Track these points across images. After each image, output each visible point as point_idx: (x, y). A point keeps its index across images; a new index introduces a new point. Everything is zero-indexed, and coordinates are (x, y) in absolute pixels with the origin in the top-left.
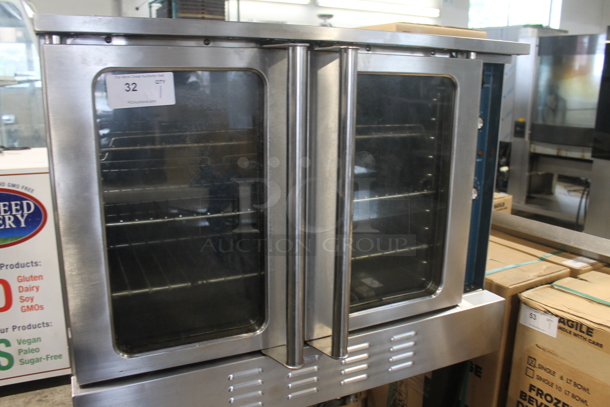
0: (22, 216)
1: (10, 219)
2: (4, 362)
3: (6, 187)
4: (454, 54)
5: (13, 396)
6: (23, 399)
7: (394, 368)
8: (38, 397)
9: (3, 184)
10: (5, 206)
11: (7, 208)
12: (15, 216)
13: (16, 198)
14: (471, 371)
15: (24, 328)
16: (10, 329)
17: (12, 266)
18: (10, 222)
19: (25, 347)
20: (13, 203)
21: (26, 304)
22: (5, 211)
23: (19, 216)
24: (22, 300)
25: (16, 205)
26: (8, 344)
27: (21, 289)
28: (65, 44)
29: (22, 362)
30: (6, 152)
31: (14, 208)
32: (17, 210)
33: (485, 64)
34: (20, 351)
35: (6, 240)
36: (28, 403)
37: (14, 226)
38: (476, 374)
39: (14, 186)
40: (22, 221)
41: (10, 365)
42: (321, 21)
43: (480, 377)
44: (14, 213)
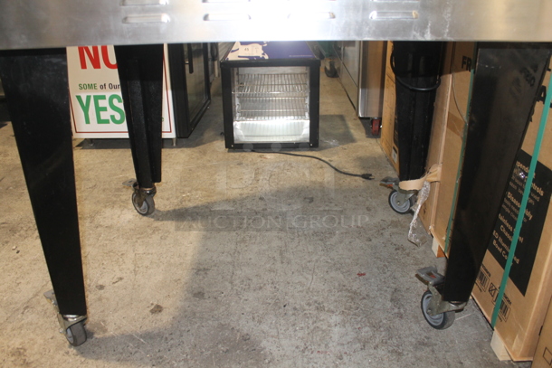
2: (117, 116)
41: (122, 120)
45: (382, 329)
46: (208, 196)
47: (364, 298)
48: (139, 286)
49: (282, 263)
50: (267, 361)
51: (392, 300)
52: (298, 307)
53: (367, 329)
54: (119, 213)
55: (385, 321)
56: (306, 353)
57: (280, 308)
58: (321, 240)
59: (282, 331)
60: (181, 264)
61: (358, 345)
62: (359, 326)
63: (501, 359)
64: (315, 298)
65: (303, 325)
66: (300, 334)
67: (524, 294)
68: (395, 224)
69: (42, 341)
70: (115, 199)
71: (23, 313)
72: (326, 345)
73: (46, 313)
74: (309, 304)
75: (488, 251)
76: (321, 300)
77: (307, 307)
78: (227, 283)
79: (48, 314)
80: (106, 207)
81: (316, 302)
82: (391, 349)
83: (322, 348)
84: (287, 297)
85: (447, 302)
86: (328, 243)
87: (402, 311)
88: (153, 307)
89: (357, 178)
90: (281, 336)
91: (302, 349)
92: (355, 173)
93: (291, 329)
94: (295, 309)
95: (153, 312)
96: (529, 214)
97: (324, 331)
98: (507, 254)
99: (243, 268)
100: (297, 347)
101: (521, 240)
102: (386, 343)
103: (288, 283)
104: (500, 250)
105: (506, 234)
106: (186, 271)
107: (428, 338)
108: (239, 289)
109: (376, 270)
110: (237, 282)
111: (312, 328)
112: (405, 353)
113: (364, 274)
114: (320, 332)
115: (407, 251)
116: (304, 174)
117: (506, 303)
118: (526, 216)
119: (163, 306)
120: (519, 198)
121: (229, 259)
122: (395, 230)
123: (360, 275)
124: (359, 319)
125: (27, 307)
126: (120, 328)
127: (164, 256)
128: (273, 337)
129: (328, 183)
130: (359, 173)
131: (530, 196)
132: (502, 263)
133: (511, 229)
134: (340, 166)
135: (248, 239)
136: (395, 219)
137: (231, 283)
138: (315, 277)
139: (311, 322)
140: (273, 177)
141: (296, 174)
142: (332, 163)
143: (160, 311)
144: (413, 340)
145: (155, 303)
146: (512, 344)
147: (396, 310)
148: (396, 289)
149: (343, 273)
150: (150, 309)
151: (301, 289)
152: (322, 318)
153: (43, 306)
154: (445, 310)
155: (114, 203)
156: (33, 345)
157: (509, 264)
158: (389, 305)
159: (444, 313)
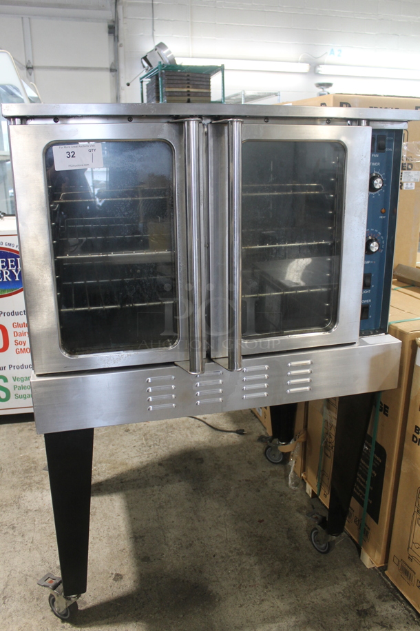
0: (17, 271)
1: (6, 273)
2: (3, 394)
3: (4, 246)
4: (349, 122)
5: (10, 424)
6: (17, 428)
7: (293, 390)
8: (30, 427)
9: (2, 243)
10: (2, 262)
11: (4, 264)
12: (11, 271)
13: (11, 256)
14: (381, 410)
15: (18, 367)
16: (7, 368)
17: (8, 314)
18: (7, 276)
19: (19, 384)
20: (9, 260)
21: (19, 347)
22: (3, 267)
23: (14, 271)
24: (17, 343)
25: (12, 261)
26: (6, 380)
27: (16, 334)
28: (25, 124)
29: (17, 397)
30: (5, 217)
31: (10, 264)
32: (12, 266)
33: (374, 131)
34: (15, 387)
35: (4, 291)
36: (22, 430)
37: (10, 280)
38: (384, 413)
39: (10, 245)
40: (17, 275)
41: (8, 398)
42: (320, 90)
43: (387, 415)
44: (10, 268)
45: (287, 561)
46: (114, 468)
47: (268, 540)
48: (93, 560)
49: (199, 521)
50: (217, 600)
51: (288, 538)
52: (224, 555)
53: (277, 563)
54: (40, 495)
55: (288, 555)
56: (242, 589)
57: (211, 558)
58: (222, 496)
59: (219, 576)
60: (119, 535)
61: (275, 576)
62: (271, 562)
63: (368, 567)
64: (234, 546)
65: (232, 569)
66: (233, 576)
67: (377, 523)
68: (274, 474)
69: (36, 623)
70: (29, 481)
71: (4, 603)
72: (254, 580)
73: (25, 599)
74: (231, 552)
75: (353, 498)
76: (238, 546)
77: (230, 554)
78: (163, 546)
79: (28, 600)
80: (24, 490)
81: (235, 549)
82: (297, 574)
83: (252, 583)
84: (213, 549)
85: (330, 535)
86: (228, 499)
87: (297, 545)
88: (114, 576)
89: (232, 434)
90: (220, 580)
91: (238, 586)
92: (229, 430)
93: (225, 573)
94: (222, 557)
95: (115, 579)
96: (374, 472)
97: (248, 570)
98: (364, 497)
99: (170, 530)
100: (234, 586)
101: (372, 488)
102: (293, 570)
103: (210, 537)
104: (359, 494)
105: (361, 484)
106: (126, 541)
107: (320, 562)
108: (175, 549)
109: (270, 516)
110: (171, 543)
111: (239, 569)
112: (308, 575)
113: (263, 521)
114: (246, 572)
115: (289, 496)
116: (187, 436)
117: (367, 529)
118: (373, 474)
119: (122, 573)
120: (367, 462)
121: (156, 525)
122: (275, 479)
123: (261, 521)
124: (270, 556)
125: (5, 597)
126: (96, 598)
127: (102, 530)
128: (214, 581)
129: (210, 441)
130: (232, 429)
131: (374, 462)
132: (362, 503)
133: (364, 481)
134: (215, 423)
135: (164, 504)
136: (272, 469)
137: (166, 544)
138: (228, 529)
139: (237, 565)
140: (162, 441)
141: (180, 437)
142: (206, 421)
143: (121, 578)
144: (310, 565)
145: (114, 572)
146: (374, 556)
147: (293, 545)
148: (289, 529)
149: (247, 522)
150: (112, 578)
151: (221, 540)
152: (244, 560)
153: (19, 593)
154: (329, 540)
155: (30, 485)
156: (31, 627)
157: (366, 504)
158: (287, 542)
159: (329, 543)
